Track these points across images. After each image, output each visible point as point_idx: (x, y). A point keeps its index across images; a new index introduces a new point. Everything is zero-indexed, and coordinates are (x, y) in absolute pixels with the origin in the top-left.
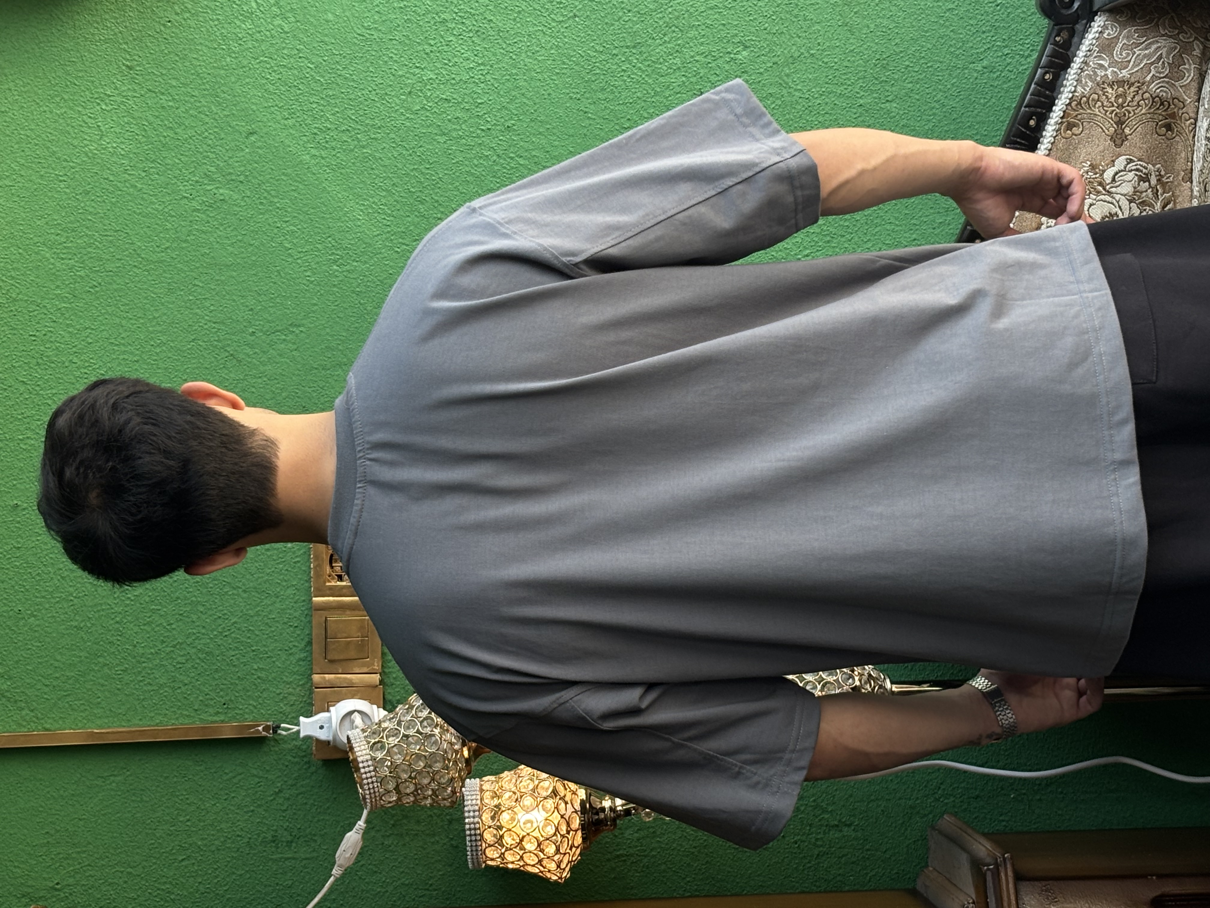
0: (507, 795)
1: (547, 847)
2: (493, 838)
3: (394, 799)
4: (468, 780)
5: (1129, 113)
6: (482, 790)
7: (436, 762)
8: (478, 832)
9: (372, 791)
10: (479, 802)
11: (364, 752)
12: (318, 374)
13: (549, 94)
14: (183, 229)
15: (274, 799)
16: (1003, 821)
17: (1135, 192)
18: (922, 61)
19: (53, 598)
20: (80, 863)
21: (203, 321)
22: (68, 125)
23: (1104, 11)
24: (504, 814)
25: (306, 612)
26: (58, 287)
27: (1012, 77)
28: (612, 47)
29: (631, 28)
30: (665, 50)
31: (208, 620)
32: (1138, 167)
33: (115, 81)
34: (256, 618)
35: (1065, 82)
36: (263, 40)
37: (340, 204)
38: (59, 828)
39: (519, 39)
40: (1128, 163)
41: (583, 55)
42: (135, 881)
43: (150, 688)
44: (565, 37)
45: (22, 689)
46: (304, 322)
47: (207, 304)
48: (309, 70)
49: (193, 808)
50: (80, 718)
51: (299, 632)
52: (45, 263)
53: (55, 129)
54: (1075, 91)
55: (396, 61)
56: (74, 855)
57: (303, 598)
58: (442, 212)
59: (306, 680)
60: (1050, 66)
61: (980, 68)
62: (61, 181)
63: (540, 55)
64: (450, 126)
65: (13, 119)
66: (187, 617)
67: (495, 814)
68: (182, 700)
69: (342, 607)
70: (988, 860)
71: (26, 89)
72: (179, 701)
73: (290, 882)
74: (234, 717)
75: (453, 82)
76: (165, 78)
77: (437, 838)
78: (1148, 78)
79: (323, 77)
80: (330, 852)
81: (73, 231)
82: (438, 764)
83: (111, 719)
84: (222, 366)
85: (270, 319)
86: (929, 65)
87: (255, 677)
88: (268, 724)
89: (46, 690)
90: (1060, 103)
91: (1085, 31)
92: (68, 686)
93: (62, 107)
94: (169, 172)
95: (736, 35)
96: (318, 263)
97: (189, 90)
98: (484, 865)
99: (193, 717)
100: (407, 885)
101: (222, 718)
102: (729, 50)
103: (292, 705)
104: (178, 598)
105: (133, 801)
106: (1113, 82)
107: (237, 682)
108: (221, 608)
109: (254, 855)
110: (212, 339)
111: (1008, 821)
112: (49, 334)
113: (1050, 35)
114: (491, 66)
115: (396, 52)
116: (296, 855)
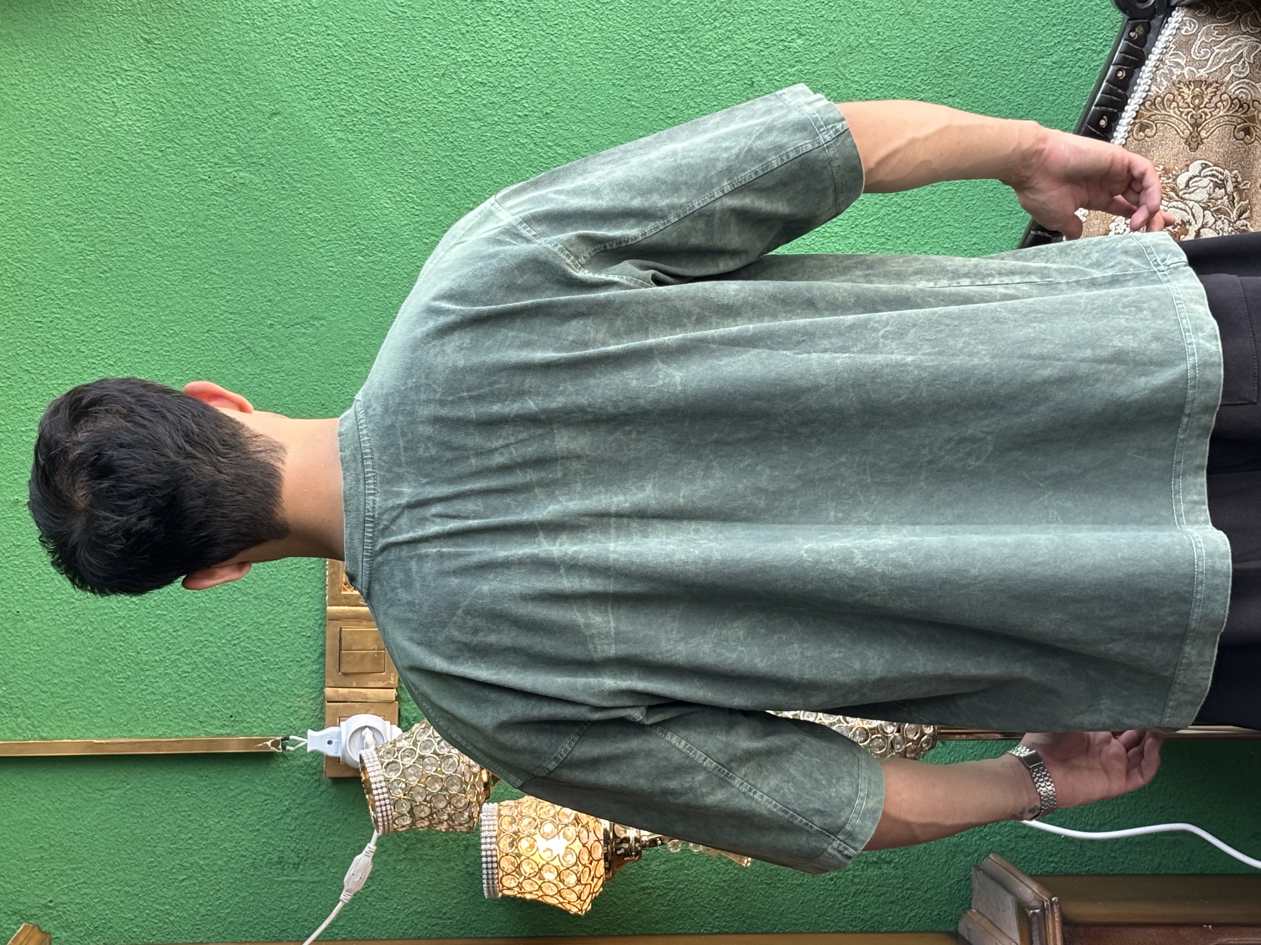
0: (526, 821)
1: (567, 876)
2: (510, 866)
3: (409, 822)
4: (485, 804)
5: (1206, 114)
6: (499, 816)
7: (452, 785)
8: (495, 859)
9: (385, 814)
10: (496, 828)
11: (377, 773)
12: (339, 371)
13: (591, 80)
14: (201, 213)
15: (282, 818)
16: (1052, 862)
17: (1209, 199)
18: (987, 54)
19: (53, 599)
20: (75, 880)
21: (218, 311)
22: (81, 100)
23: (1182, 6)
24: (523, 840)
25: (320, 622)
26: (67, 271)
27: (1084, 73)
28: (659, 31)
29: (680, 12)
30: (715, 36)
31: (216, 628)
32: (1214, 172)
33: (132, 55)
34: (267, 627)
35: (1138, 81)
36: (289, 16)
37: (366, 191)
38: (53, 843)
39: (560, 20)
40: (1203, 168)
41: (628, 39)
42: (132, 901)
43: (153, 697)
44: (609, 19)
45: (19, 695)
46: (326, 314)
47: (223, 293)
48: (337, 48)
49: (194, 826)
50: (78, 727)
51: (312, 643)
52: (54, 246)
53: (67, 104)
54: (1149, 90)
55: (429, 41)
56: (68, 872)
57: (317, 607)
58: (474, 202)
59: (318, 693)
60: (1123, 62)
61: (1049, 63)
62: (72, 159)
63: (582, 39)
64: (485, 111)
65: (23, 92)
66: (193, 623)
67: (513, 841)
68: (187, 711)
69: (358, 618)
70: (1035, 903)
71: (37, 61)
72: (183, 711)
73: (296, 907)
74: (241, 731)
75: (490, 64)
76: (185, 53)
77: (452, 864)
78: (1227, 79)
79: (352, 56)
80: (338, 876)
81: (84, 212)
82: (455, 787)
83: (111, 729)
84: (237, 359)
85: (289, 310)
86: (995, 58)
87: (265, 688)
88: (277, 738)
89: (44, 696)
90: (1132, 104)
91: (1161, 26)
92: (67, 693)
93: (75, 82)
94: (187, 153)
95: (791, 22)
96: (341, 253)
97: (210, 66)
98: (500, 895)
99: (199, 729)
100: (420, 913)
101: (229, 731)
102: (783, 37)
103: (302, 720)
104: (185, 603)
105: (132, 816)
106: (1190, 82)
107: (245, 693)
108: (230, 615)
109: (259, 876)
110: (228, 331)
111: (1057, 863)
112: (56, 321)
113: (1124, 30)
114: (530, 49)
115: (430, 31)
116: (304, 878)
